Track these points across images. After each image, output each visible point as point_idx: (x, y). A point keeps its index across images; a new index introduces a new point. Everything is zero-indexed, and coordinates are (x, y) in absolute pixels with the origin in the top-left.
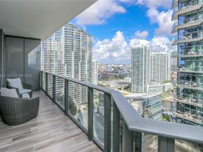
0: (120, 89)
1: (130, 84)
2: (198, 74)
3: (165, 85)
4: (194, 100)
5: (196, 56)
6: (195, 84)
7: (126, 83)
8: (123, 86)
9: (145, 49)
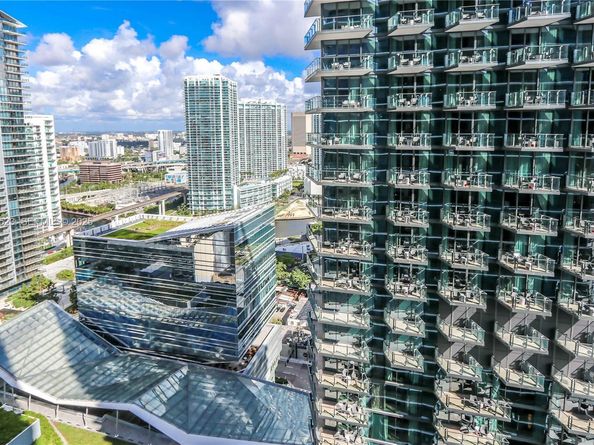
0: (154, 211)
1: (185, 192)
2: (361, 151)
3: (277, 181)
4: (356, 211)
5: (359, 110)
6: (356, 176)
7: (172, 190)
8: (163, 200)
9: (225, 90)
